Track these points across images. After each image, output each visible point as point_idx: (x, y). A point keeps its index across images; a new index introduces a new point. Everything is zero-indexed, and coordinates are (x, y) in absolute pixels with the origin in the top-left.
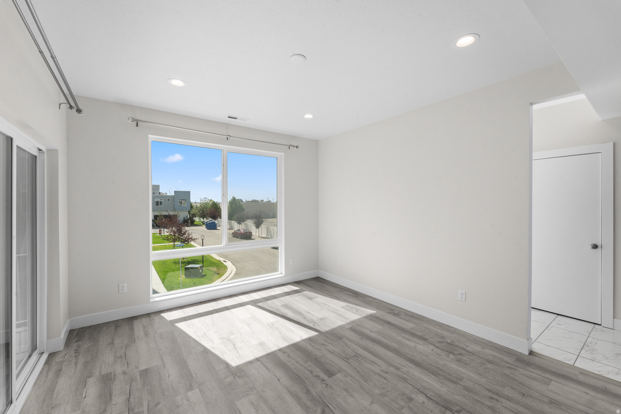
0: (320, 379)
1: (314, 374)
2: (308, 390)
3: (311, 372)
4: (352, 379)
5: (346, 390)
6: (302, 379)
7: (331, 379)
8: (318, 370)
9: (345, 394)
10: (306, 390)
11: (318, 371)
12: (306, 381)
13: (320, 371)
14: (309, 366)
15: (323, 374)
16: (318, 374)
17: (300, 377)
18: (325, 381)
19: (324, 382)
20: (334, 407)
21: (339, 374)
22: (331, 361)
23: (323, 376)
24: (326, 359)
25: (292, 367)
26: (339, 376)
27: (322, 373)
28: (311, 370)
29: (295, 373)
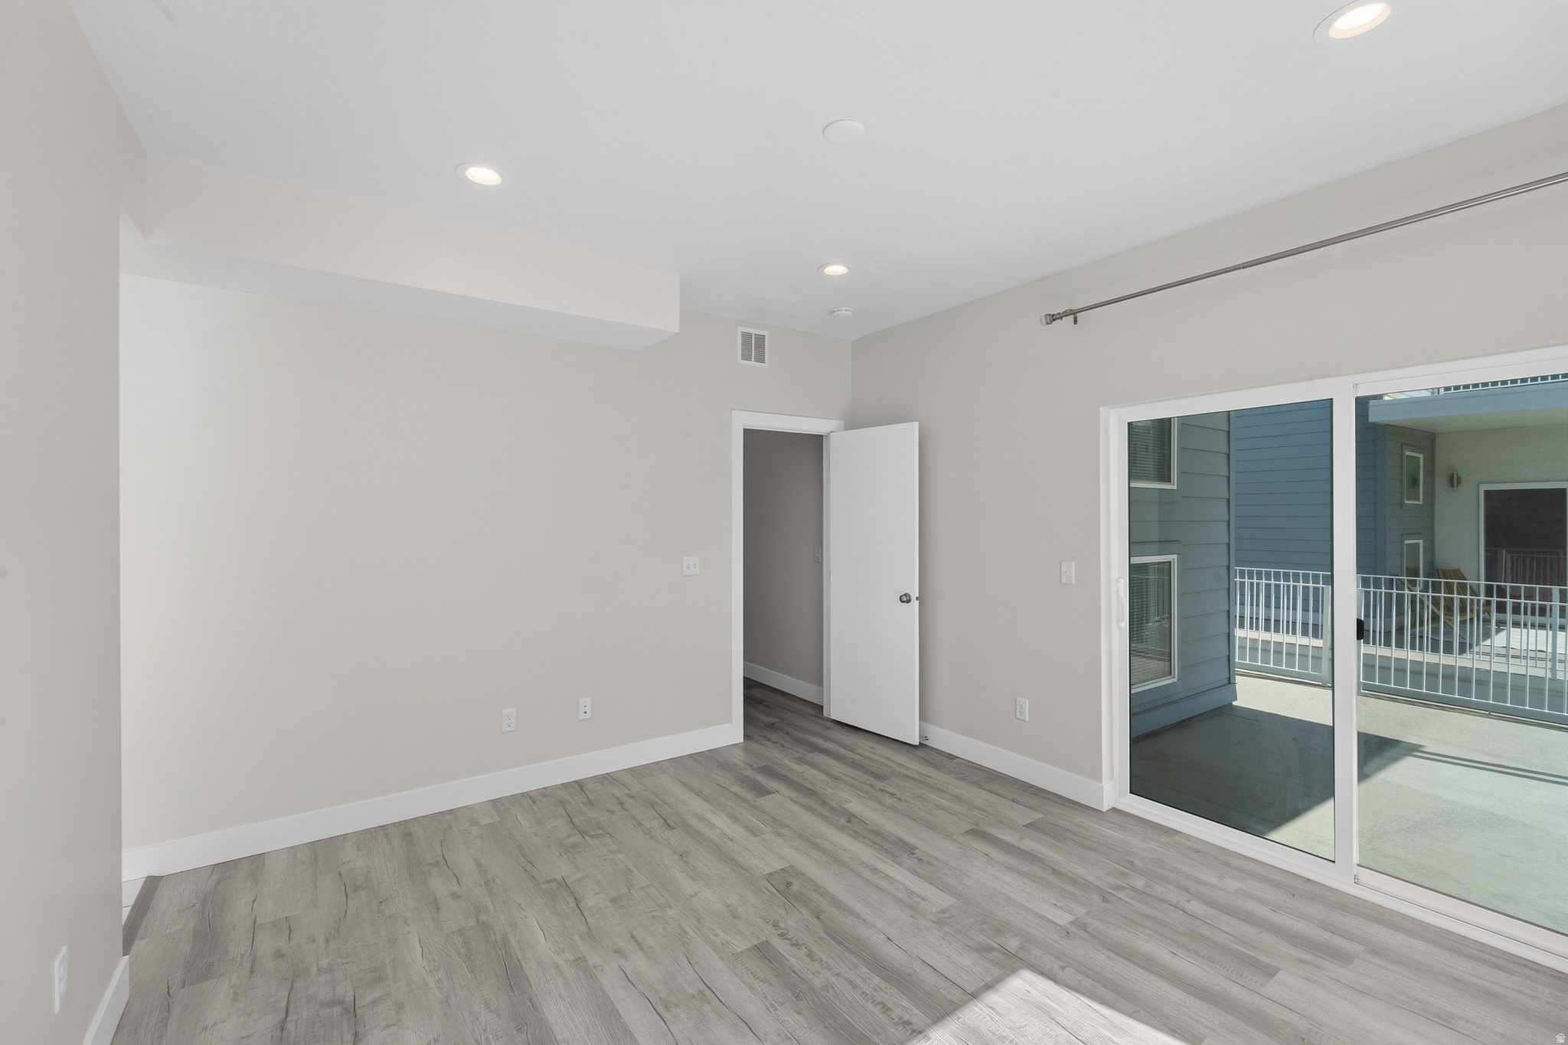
0: (790, 939)
1: (804, 950)
2: (818, 917)
3: (811, 956)
4: (712, 937)
5: (735, 916)
6: (834, 939)
7: (764, 939)
8: (793, 960)
9: (740, 910)
10: (821, 917)
11: (795, 959)
12: (823, 934)
13: (788, 957)
14: (818, 972)
15: (780, 950)
16: (794, 949)
17: (840, 943)
18: (779, 935)
19: (780, 932)
20: (768, 890)
21: (740, 950)
22: (752, 989)
23: (782, 947)
24: (766, 997)
25: (864, 969)
26: (742, 946)
27: (784, 954)
28: (813, 961)
29: (854, 953)
